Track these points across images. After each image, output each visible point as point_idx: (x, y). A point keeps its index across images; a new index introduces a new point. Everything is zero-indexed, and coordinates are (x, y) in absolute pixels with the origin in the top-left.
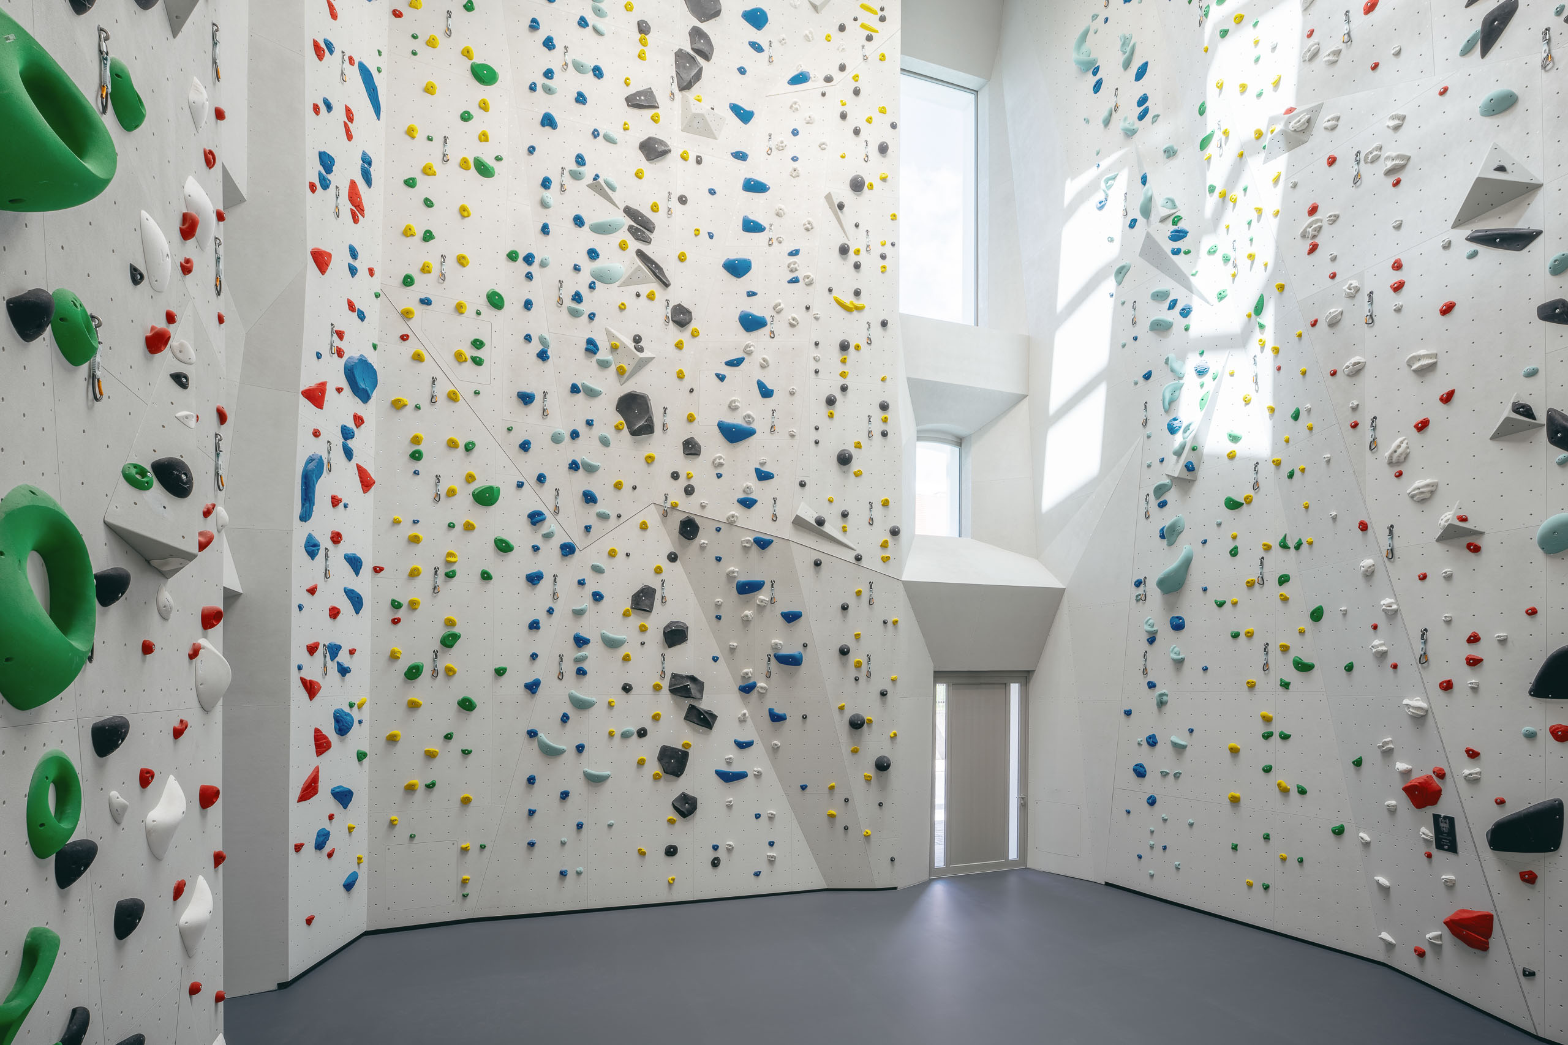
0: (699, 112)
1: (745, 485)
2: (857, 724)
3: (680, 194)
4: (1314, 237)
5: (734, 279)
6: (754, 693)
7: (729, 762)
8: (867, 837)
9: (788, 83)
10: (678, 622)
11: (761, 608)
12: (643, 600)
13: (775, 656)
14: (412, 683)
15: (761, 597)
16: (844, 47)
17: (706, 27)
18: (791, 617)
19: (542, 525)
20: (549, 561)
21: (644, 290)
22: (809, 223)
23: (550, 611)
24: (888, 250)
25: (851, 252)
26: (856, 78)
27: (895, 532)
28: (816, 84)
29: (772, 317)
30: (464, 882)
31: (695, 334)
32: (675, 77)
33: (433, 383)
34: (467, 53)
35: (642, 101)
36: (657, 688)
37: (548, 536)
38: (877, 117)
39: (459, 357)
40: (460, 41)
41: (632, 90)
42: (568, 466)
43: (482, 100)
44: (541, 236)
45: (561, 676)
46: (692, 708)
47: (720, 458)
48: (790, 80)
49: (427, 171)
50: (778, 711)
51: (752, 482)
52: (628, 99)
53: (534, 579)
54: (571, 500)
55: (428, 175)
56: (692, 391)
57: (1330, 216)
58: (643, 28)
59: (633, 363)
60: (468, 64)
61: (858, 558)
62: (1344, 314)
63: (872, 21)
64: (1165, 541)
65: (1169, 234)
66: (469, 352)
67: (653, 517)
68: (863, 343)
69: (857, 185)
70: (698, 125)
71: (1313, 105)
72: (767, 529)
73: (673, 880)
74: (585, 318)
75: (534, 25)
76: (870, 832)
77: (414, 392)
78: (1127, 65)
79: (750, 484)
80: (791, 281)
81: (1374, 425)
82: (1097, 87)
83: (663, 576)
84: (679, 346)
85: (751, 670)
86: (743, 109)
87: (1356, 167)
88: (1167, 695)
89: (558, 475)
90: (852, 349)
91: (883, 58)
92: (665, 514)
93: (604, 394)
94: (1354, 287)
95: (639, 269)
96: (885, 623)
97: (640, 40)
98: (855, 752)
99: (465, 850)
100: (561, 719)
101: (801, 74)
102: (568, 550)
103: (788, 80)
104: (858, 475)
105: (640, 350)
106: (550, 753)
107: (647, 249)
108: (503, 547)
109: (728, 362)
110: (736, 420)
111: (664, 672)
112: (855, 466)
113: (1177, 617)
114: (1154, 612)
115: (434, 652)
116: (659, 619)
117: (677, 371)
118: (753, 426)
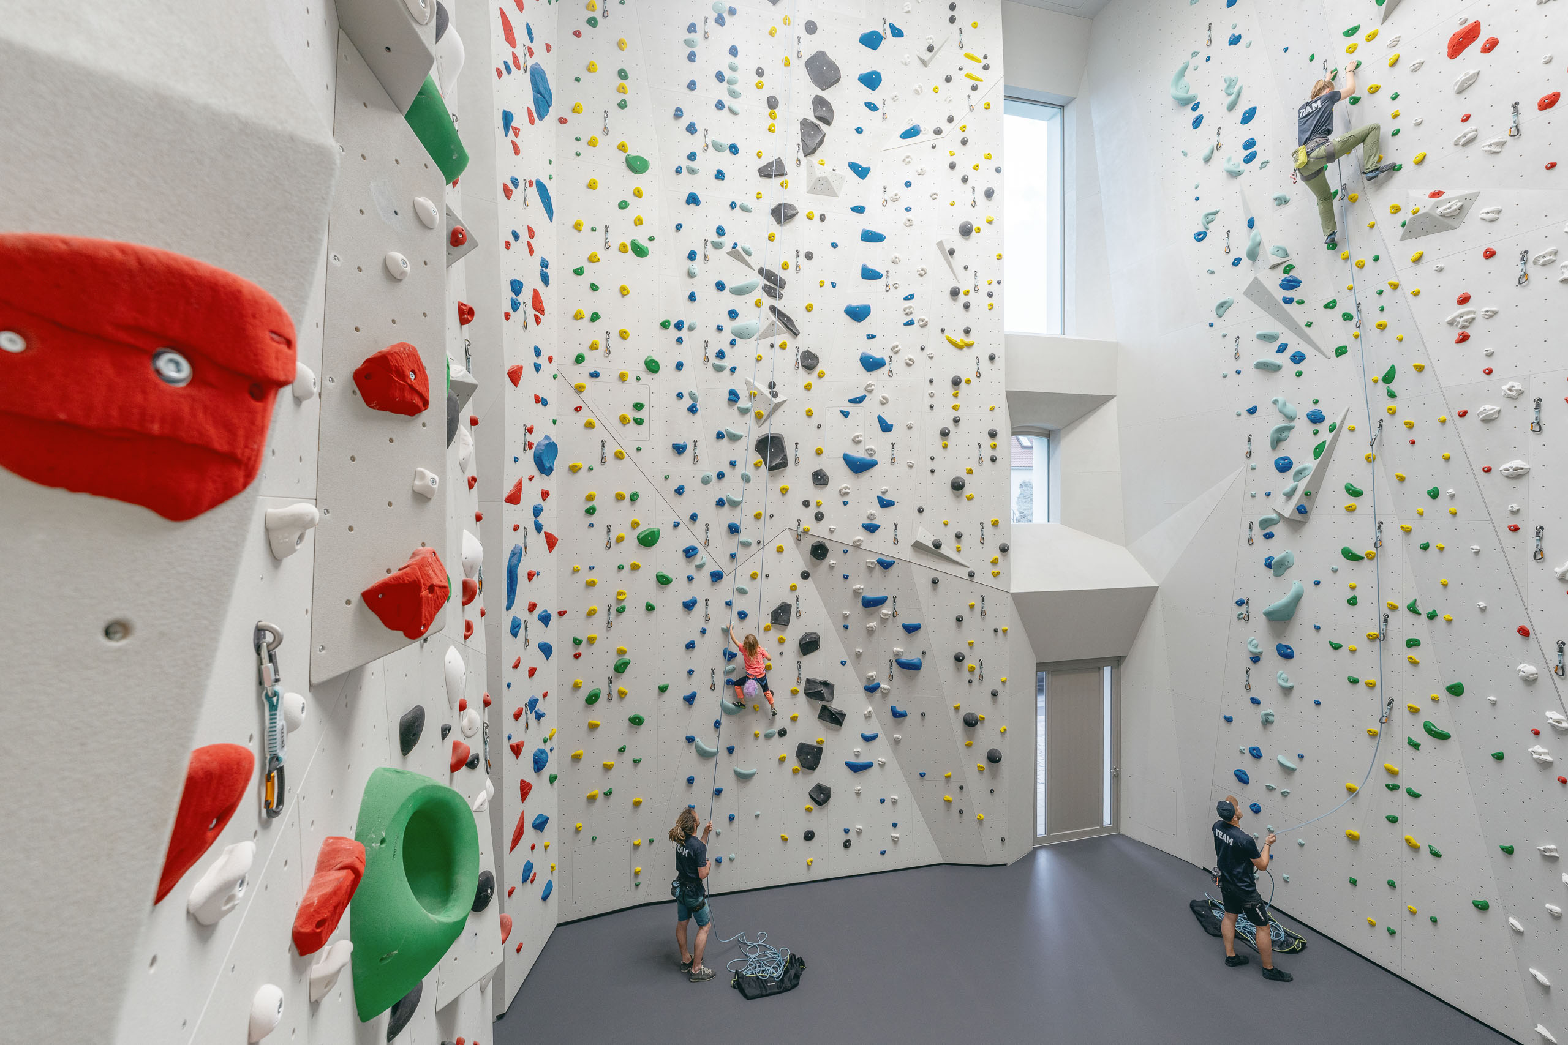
0: (823, 176)
1: (869, 512)
2: (972, 724)
3: (806, 251)
4: (1464, 327)
5: (855, 323)
6: (878, 694)
7: (857, 755)
8: (980, 821)
9: (900, 137)
10: (811, 634)
11: (884, 620)
12: (781, 615)
13: (896, 661)
14: (592, 707)
15: (885, 611)
16: (951, 98)
17: (827, 95)
18: (911, 629)
19: (694, 559)
20: (702, 588)
21: (778, 340)
22: (922, 270)
23: (703, 632)
24: (994, 288)
25: (961, 294)
26: (963, 129)
27: (1004, 550)
28: (926, 137)
29: (890, 358)
30: (637, 874)
31: (821, 376)
32: (801, 144)
33: (603, 445)
34: (622, 148)
35: (772, 170)
36: (794, 693)
37: (699, 567)
38: (982, 163)
39: (623, 421)
40: (615, 138)
41: (763, 162)
42: (715, 503)
43: (635, 189)
44: (689, 303)
45: (713, 687)
46: (825, 708)
47: (846, 488)
48: (902, 134)
49: (592, 259)
50: (900, 709)
51: (875, 509)
52: (759, 170)
53: (689, 606)
54: (719, 532)
55: (593, 262)
56: (819, 426)
57: (1487, 311)
58: (772, 103)
59: (769, 409)
60: (623, 156)
61: (971, 575)
62: (1501, 413)
63: (976, 69)
64: (1272, 571)
65: (1280, 282)
66: (631, 414)
67: (787, 541)
68: (972, 376)
69: (966, 231)
70: (822, 187)
71: (1467, 192)
72: (889, 551)
73: (811, 862)
74: (727, 371)
75: (678, 114)
76: (983, 817)
77: (587, 456)
78: (1231, 107)
79: (873, 512)
80: (907, 324)
81: (1540, 535)
82: (1197, 122)
83: (797, 593)
84: (808, 388)
85: (875, 673)
86: (861, 167)
87: (1521, 267)
88: (1273, 716)
89: (708, 513)
90: (963, 384)
91: (988, 107)
92: (798, 538)
93: (744, 436)
94: (1516, 390)
95: (773, 323)
96: (996, 631)
97: (770, 115)
98: (969, 746)
99: (636, 847)
100: (714, 725)
101: (913, 128)
102: (716, 576)
103: (900, 134)
104: (970, 498)
105: (775, 395)
106: (704, 755)
107: (780, 305)
108: (663, 581)
109: (851, 400)
110: (859, 453)
111: (799, 678)
112: (967, 491)
113: (1285, 646)
114: (1258, 635)
115: (609, 678)
116: (795, 632)
117: (807, 409)
118: (875, 458)
